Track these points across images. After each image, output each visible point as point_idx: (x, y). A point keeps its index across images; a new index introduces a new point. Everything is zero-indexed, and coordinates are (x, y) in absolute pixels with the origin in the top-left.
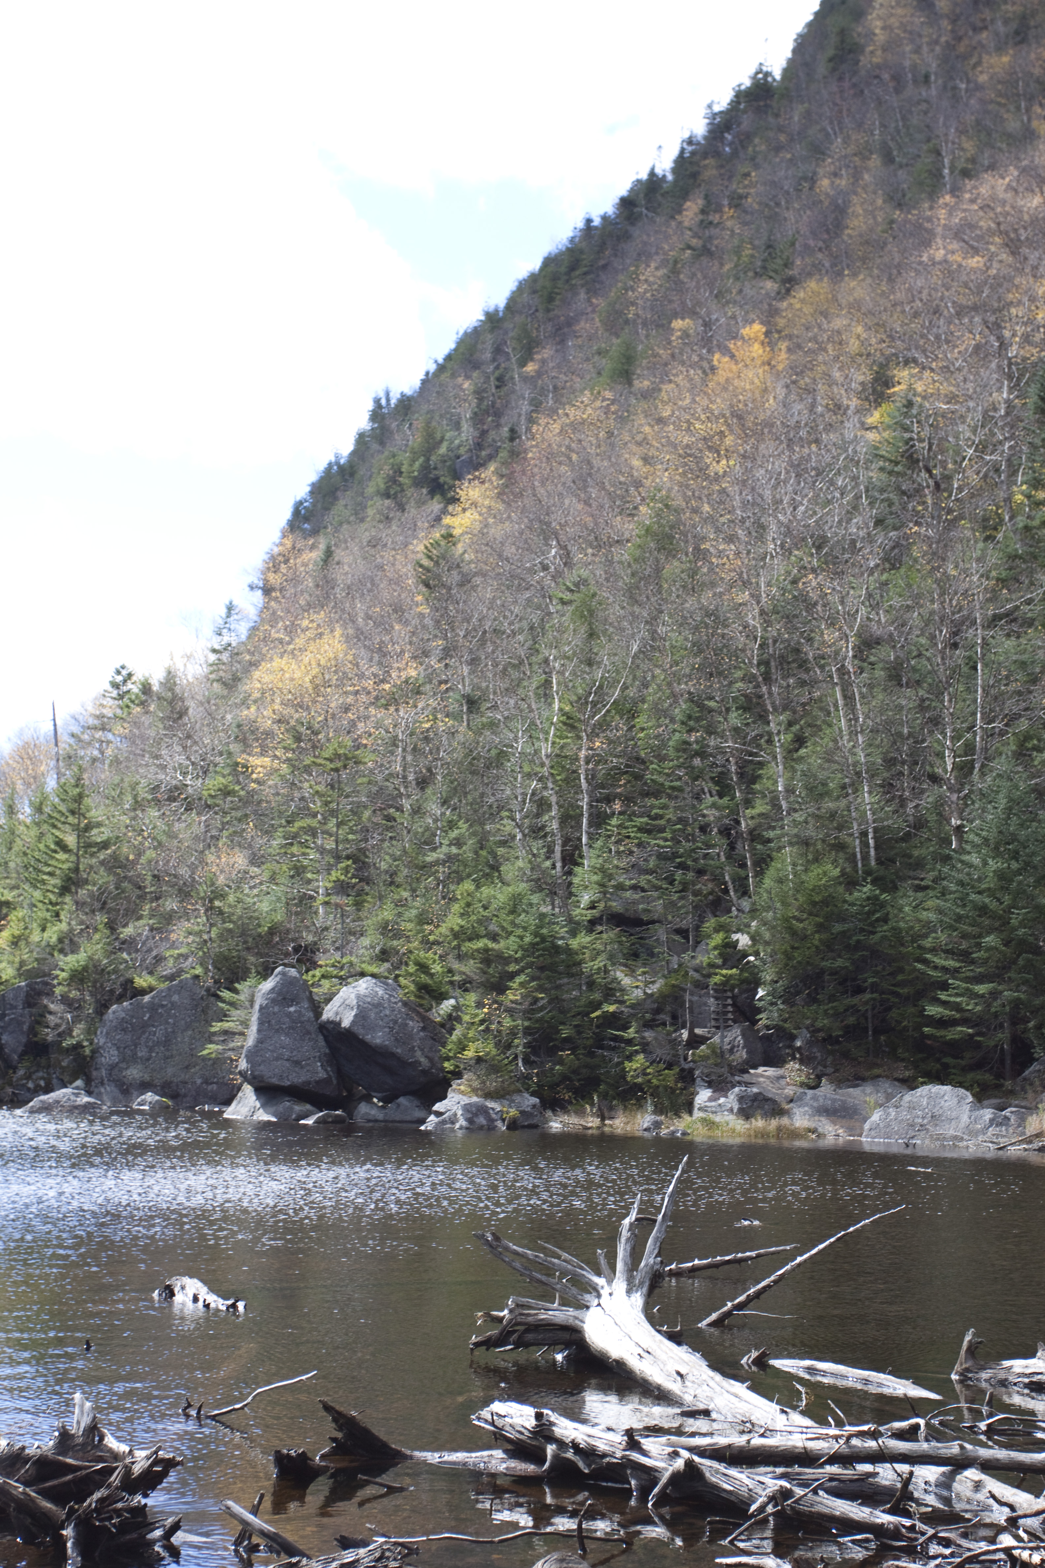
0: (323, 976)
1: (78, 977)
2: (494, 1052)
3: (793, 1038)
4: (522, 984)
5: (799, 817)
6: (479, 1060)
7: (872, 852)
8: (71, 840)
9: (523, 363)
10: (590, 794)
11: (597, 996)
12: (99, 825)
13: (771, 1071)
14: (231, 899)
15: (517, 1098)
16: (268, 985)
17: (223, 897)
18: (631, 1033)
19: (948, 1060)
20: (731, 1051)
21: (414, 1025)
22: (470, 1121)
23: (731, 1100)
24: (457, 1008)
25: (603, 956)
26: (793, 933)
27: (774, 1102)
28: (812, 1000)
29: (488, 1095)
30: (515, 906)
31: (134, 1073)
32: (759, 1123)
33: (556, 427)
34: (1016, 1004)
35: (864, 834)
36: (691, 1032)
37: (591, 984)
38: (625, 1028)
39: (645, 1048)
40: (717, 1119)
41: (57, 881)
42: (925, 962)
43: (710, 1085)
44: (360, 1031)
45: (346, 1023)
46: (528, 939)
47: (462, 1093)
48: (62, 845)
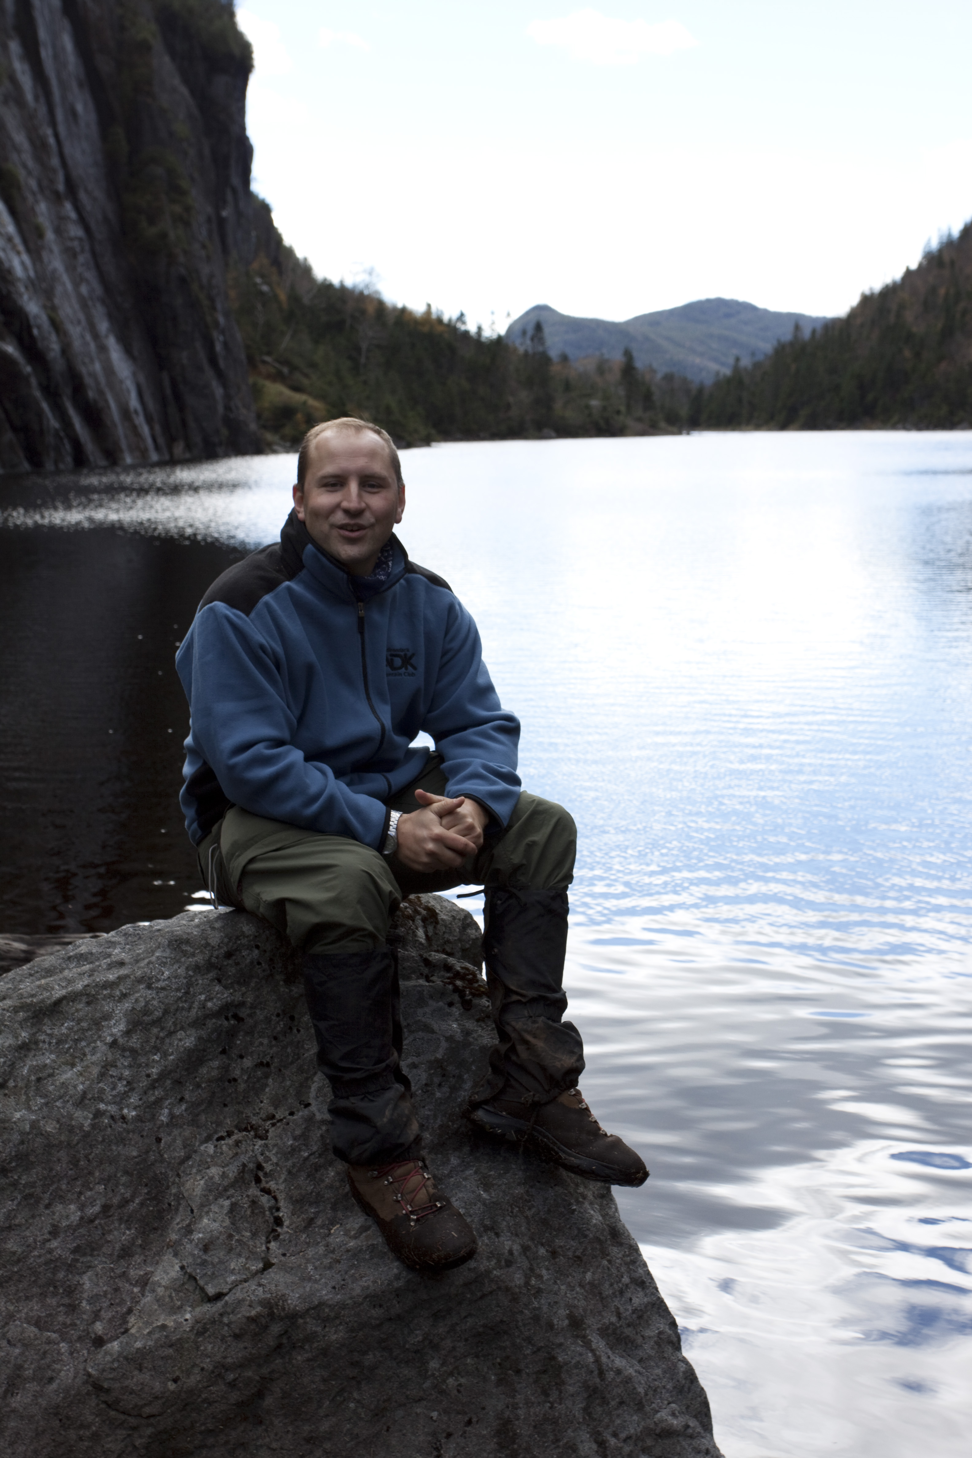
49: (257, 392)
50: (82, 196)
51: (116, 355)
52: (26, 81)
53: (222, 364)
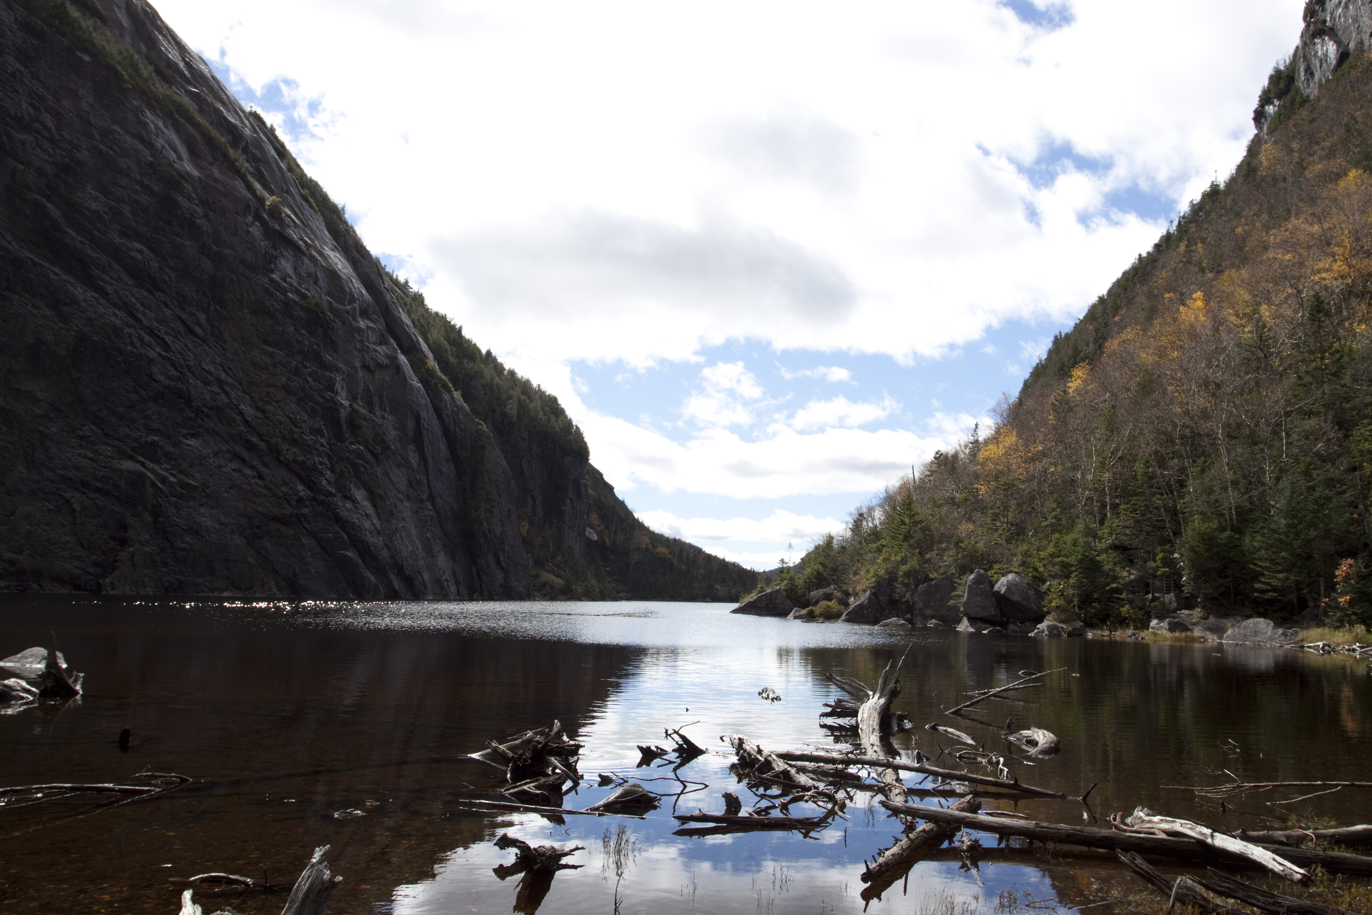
0: (995, 573)
1: (907, 574)
2: (1064, 603)
3: (1197, 597)
4: (1076, 576)
5: (1200, 502)
6: (1058, 607)
7: (1234, 517)
8: (907, 520)
9: (1114, 317)
10: (1110, 495)
11: (1108, 580)
12: (918, 514)
13: (1187, 612)
14: (966, 543)
15: (1074, 623)
16: (972, 577)
17: (962, 542)
18: (1124, 596)
19: (1267, 607)
20: (1170, 603)
21: (1031, 593)
22: (1050, 632)
23: (1165, 624)
24: (1050, 585)
25: (1112, 563)
26: (1195, 552)
27: (1185, 625)
28: (1206, 581)
29: (1061, 622)
30: (1075, 543)
31: (929, 612)
32: (1177, 634)
33: (1116, 342)
34: (1298, 583)
35: (1231, 509)
36: (1153, 595)
37: (1108, 575)
38: (1121, 594)
39: (1131, 602)
40: (1159, 632)
41: (901, 537)
42: (1256, 564)
43: (1157, 618)
44: (1008, 595)
45: (1002, 592)
46: (1079, 557)
47: (1050, 620)
48: (903, 523)
49: (537, 576)
50: (438, 501)
51: (442, 560)
52: (414, 460)
53: (504, 565)
